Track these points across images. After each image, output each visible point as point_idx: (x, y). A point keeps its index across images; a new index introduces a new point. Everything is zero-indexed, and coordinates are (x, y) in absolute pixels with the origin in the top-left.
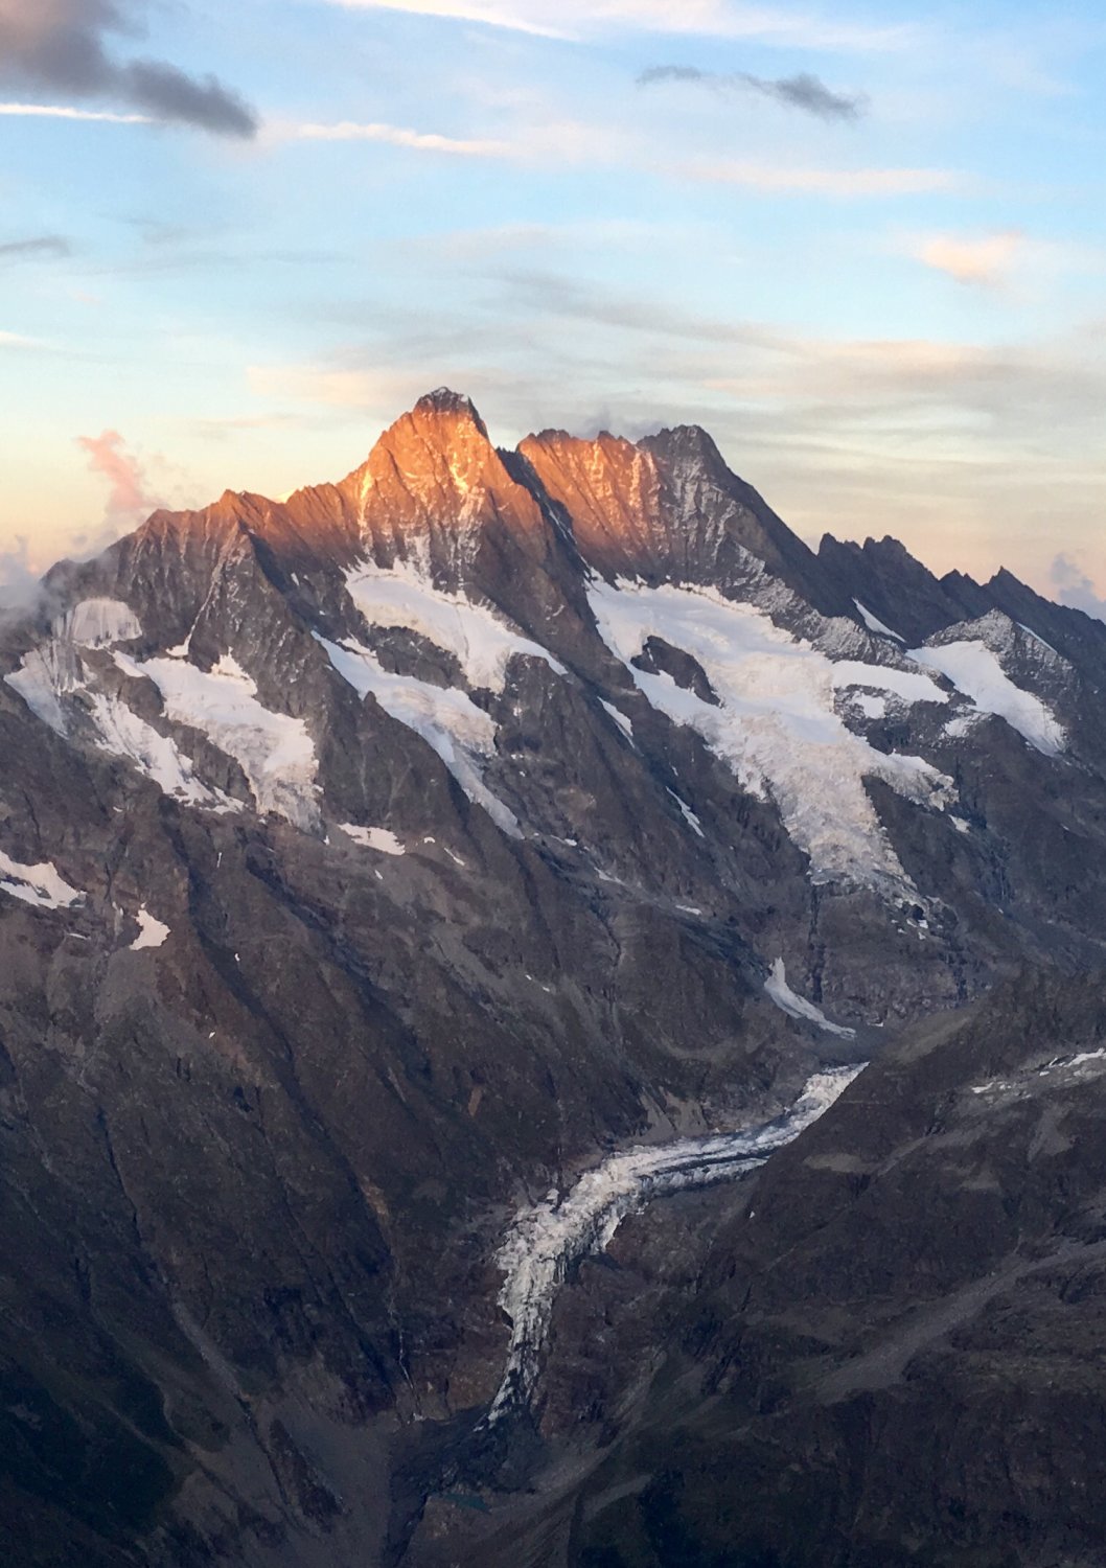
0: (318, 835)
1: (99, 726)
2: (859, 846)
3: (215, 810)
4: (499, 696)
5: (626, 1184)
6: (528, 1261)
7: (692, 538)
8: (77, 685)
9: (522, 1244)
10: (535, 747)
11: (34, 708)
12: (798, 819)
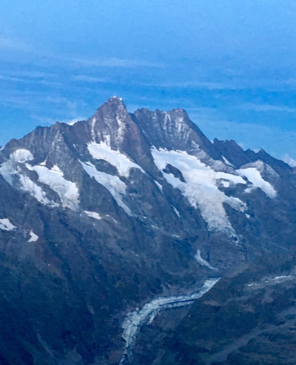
0: (79, 213)
1: (21, 183)
2: (221, 221)
3: (51, 206)
4: (128, 178)
5: (157, 307)
6: (130, 326)
7: (180, 138)
8: (16, 172)
9: (129, 321)
10: (136, 192)
11: (4, 177)
12: (205, 213)
